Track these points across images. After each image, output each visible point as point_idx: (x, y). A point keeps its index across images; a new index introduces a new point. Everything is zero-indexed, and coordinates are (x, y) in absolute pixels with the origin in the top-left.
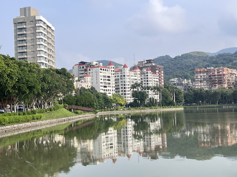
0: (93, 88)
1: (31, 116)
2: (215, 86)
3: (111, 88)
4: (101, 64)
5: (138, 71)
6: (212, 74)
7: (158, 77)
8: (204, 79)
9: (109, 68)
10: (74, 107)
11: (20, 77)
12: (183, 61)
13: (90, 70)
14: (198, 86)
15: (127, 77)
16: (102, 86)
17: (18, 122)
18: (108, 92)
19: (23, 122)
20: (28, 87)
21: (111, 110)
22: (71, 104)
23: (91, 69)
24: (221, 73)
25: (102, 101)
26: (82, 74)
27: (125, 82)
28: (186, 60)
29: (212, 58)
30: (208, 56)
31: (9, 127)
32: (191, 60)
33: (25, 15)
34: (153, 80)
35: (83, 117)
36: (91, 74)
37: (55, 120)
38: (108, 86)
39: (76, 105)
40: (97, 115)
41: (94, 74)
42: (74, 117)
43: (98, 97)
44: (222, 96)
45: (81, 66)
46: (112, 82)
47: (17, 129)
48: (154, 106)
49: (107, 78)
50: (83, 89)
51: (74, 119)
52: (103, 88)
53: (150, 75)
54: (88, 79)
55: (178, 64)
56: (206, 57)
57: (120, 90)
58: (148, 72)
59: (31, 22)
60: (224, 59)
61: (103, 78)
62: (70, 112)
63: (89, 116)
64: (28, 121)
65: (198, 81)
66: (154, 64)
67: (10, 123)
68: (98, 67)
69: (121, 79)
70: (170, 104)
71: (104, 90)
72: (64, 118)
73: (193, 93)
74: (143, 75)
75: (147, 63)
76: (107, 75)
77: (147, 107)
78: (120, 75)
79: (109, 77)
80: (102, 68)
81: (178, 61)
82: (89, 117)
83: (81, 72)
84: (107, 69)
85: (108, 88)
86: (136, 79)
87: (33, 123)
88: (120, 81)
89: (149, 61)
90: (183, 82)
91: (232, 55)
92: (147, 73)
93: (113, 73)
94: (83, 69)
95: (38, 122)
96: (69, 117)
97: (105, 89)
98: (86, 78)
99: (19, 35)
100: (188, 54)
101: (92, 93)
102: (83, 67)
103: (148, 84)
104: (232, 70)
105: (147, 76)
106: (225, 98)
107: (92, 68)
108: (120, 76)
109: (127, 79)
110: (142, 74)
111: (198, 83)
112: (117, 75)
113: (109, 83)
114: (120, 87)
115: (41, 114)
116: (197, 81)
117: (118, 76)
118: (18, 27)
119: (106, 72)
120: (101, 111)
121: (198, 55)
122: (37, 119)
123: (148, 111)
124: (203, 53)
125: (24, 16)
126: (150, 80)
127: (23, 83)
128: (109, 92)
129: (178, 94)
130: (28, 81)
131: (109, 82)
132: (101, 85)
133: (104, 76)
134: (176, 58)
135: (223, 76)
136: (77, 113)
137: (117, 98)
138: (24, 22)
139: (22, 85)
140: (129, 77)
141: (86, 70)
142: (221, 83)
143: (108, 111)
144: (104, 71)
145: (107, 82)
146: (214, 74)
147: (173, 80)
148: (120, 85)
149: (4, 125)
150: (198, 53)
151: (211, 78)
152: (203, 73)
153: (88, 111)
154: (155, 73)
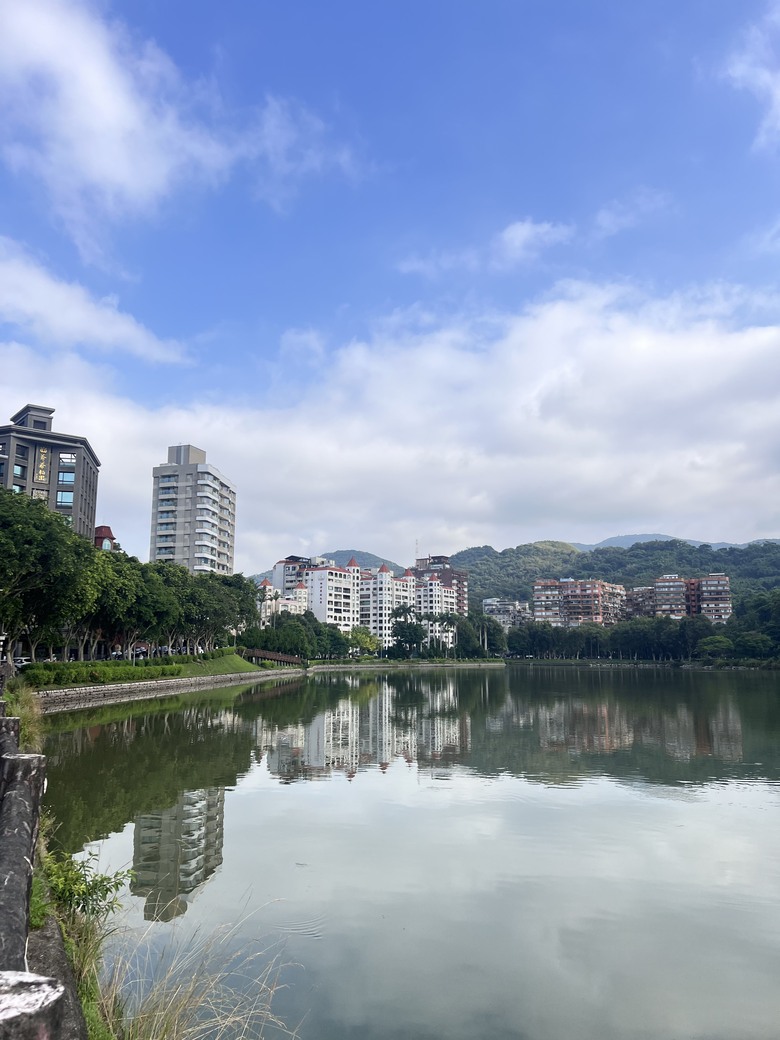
0: (309, 614)
1: (159, 668)
2: (577, 619)
3: (350, 615)
4: (332, 562)
5: (411, 580)
6: (569, 592)
7: (456, 594)
8: (555, 604)
9: (348, 571)
10: (258, 652)
11: (140, 594)
12: (521, 561)
13: (307, 574)
14: (541, 616)
15: (388, 592)
16: (332, 609)
17: (131, 678)
18: (343, 623)
19: (140, 679)
20: (156, 614)
21: (345, 663)
22: (252, 647)
23: (310, 572)
24: (589, 592)
25: (326, 642)
26: (291, 581)
27: (381, 602)
28: (526, 559)
29: (583, 556)
30: (573, 552)
31: (112, 687)
32: (538, 559)
33: (178, 462)
34: (444, 599)
35: (276, 675)
36: (309, 584)
37: (209, 678)
38: (344, 611)
39: (265, 648)
40: (308, 672)
41: (317, 584)
42: (254, 674)
43: (318, 633)
44: (588, 642)
45: (291, 566)
46: (354, 600)
47: (126, 693)
48: (440, 656)
49: (343, 594)
50: (286, 614)
51: (255, 677)
52: (333, 613)
53: (438, 589)
54: (302, 593)
55: (509, 566)
56: (569, 555)
57: (372, 618)
58: (433, 582)
59: (189, 477)
60: (608, 561)
61: (334, 593)
62: (248, 664)
63: (290, 673)
64: (152, 678)
65: (541, 606)
66: (447, 566)
67: (114, 680)
68: (326, 568)
69: (374, 595)
70: (475, 653)
71: (336, 617)
72: (229, 676)
73: (527, 631)
74: (422, 589)
75: (434, 563)
76: (343, 586)
77: (424, 658)
78: (371, 586)
79: (347, 590)
80: (334, 572)
81: (508, 560)
82: (289, 676)
83: (290, 578)
84: (343, 574)
85: (343, 614)
86: (406, 598)
87: (162, 682)
88: (372, 599)
89: (439, 560)
90: (511, 608)
91: (624, 553)
92: (431, 584)
93: (356, 581)
94: (294, 572)
95: (172, 681)
96: (243, 674)
97: (338, 615)
98: (298, 590)
99: (163, 500)
100: (530, 545)
101: (304, 624)
102: (294, 568)
103: (431, 608)
104: (614, 585)
105: (431, 590)
106: (595, 646)
107: (313, 569)
108: (371, 589)
109: (386, 596)
110: (421, 586)
111: (541, 611)
112: (365, 587)
113: (348, 604)
114: (371, 612)
115: (181, 665)
116: (538, 606)
117: (368, 589)
118: (162, 485)
119: (342, 579)
120: (324, 663)
121: (553, 549)
122: (172, 675)
123: (425, 666)
124: (564, 545)
125: (174, 464)
126: (437, 599)
127: (148, 606)
128: (347, 622)
129: (494, 631)
130: (157, 602)
131: (347, 601)
132: (330, 606)
133: (337, 588)
134: (504, 553)
135: (593, 598)
136: (263, 666)
137: (360, 636)
138: (174, 476)
139: (143, 609)
140: (390, 592)
141: (299, 574)
142: (588, 613)
143: (338, 663)
144: (338, 578)
145: (343, 600)
146: (573, 594)
147: (489, 601)
148: (371, 609)
149: (103, 683)
150: (553, 544)
151: (569, 602)
152: (552, 590)
153: (289, 663)
154: (450, 586)
